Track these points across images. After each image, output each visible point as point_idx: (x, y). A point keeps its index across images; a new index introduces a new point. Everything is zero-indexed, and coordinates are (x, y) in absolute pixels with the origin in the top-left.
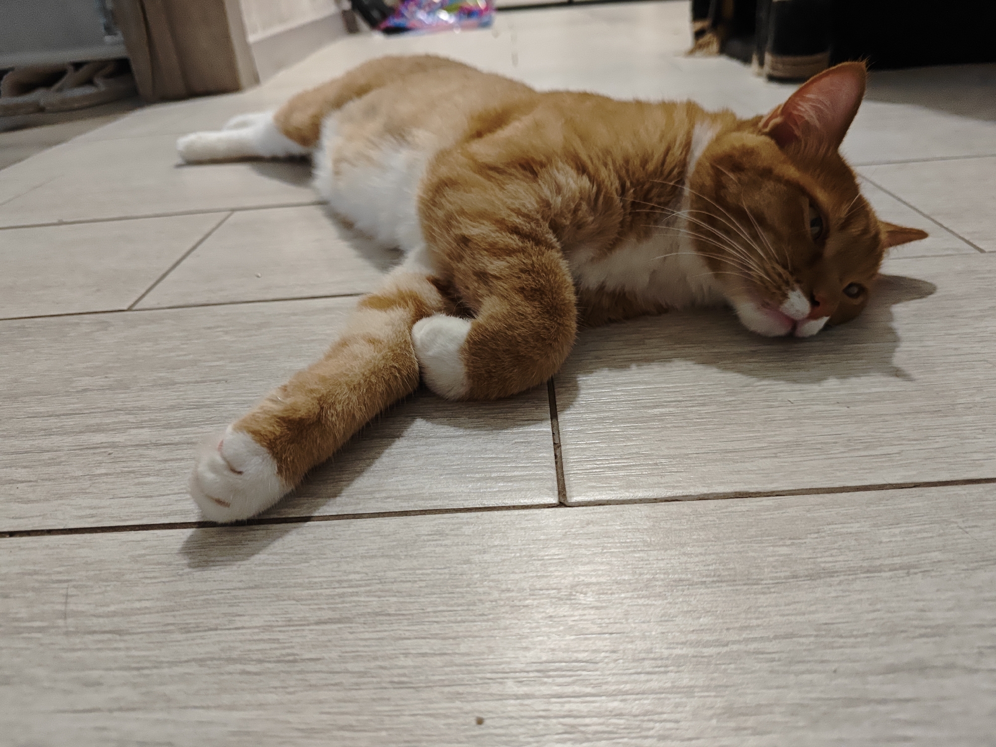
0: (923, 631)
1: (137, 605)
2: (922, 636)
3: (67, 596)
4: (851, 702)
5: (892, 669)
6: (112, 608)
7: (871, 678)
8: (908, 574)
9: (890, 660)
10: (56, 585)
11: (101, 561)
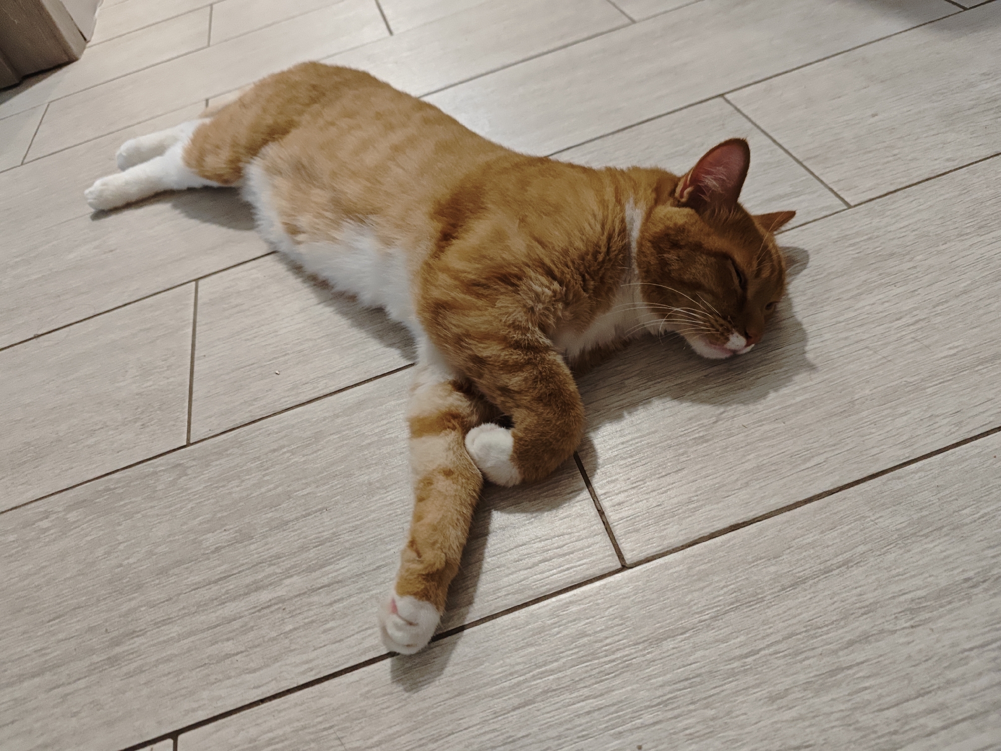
0: (863, 610)
1: (390, 731)
2: (863, 614)
3: (339, 739)
4: (833, 673)
5: (851, 643)
6: (376, 739)
7: (841, 653)
8: (848, 568)
9: (848, 637)
10: (325, 733)
11: (343, 705)
